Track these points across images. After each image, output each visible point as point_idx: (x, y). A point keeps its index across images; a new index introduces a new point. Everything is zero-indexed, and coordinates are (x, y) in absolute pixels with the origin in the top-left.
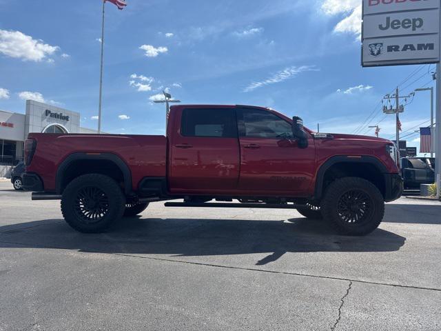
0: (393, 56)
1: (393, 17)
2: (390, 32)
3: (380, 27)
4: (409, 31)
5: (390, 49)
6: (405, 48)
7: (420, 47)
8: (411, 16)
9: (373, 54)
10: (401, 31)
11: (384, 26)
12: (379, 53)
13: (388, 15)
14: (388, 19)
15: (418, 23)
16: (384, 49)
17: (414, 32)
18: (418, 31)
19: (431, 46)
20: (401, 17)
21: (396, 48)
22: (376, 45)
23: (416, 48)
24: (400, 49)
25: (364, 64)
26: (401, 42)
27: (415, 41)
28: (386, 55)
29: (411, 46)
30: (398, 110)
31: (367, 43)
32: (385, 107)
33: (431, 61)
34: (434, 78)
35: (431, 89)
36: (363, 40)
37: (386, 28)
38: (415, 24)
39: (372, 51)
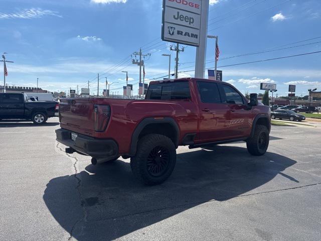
1: (181, 13)
2: (178, 22)
3: (174, 16)
4: (187, 24)
5: (179, 33)
6: (186, 34)
7: (192, 35)
8: (190, 15)
9: (170, 33)
10: (184, 23)
11: (176, 17)
12: (173, 34)
13: (179, 11)
14: (178, 13)
16: (176, 32)
17: (189, 26)
18: (191, 25)
19: (196, 36)
20: (185, 14)
21: (181, 33)
22: (172, 28)
24: (184, 34)
25: (165, 39)
26: (184, 30)
27: (191, 31)
28: (176, 36)
29: (188, 34)
30: (141, 64)
31: (167, 25)
32: (134, 60)
33: (196, 45)
34: (171, 49)
35: (170, 56)
36: (163, 22)
37: (177, 19)
38: (191, 20)
39: (170, 32)
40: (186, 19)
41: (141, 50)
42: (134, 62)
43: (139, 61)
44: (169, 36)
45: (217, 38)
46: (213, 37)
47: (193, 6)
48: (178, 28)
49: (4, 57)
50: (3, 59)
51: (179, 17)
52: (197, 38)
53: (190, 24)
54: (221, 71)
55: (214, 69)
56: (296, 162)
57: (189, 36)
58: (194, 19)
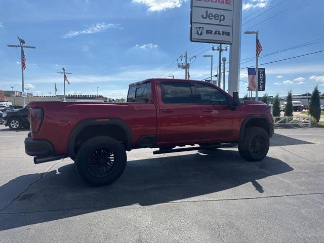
0: (209, 37)
1: (210, 11)
2: (207, 21)
3: (202, 16)
4: (218, 22)
5: (208, 32)
6: (215, 33)
7: (224, 33)
8: (219, 12)
9: (198, 34)
10: (214, 21)
11: (205, 16)
12: (201, 34)
13: (207, 9)
14: (207, 12)
15: (222, 18)
16: (204, 32)
18: (222, 23)
19: (228, 34)
20: (214, 12)
21: (211, 32)
22: (200, 28)
23: (221, 33)
24: (213, 33)
25: (193, 40)
26: (214, 29)
27: (221, 29)
28: (205, 36)
29: (219, 32)
30: (186, 67)
31: (194, 26)
32: (179, 64)
33: (228, 43)
34: (213, 49)
35: (212, 56)
36: (191, 23)
37: (206, 18)
38: (221, 18)
39: (197, 32)
40: (216, 17)
42: (179, 66)
43: (185, 65)
44: (197, 37)
45: (257, 33)
46: (253, 33)
47: (223, 3)
48: (207, 27)
49: (64, 70)
50: (63, 71)
51: (208, 16)
52: (229, 35)
53: (220, 22)
54: (264, 69)
55: (255, 67)
56: (292, 169)
57: (219, 34)
58: (225, 15)
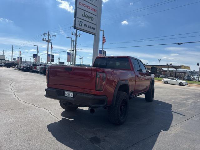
0: (85, 28)
1: (86, 13)
2: (84, 18)
3: (82, 15)
4: (90, 21)
5: (85, 25)
8: (91, 15)
9: (79, 25)
10: (88, 20)
11: (83, 15)
12: (81, 25)
13: (85, 12)
14: (85, 13)
16: (83, 25)
18: (92, 22)
19: (94, 29)
20: (89, 14)
22: (81, 22)
24: (87, 26)
25: (76, 28)
26: (88, 24)
27: (92, 25)
28: (83, 27)
29: (90, 27)
31: (77, 20)
33: (94, 34)
35: (71, 38)
36: (75, 17)
37: (84, 16)
38: (92, 19)
39: (79, 24)
41: (49, 32)
42: (43, 40)
43: (47, 40)
44: (79, 27)
45: (103, 31)
47: (93, 10)
48: (84, 22)
52: (95, 30)
54: (105, 51)
55: (102, 49)
57: (91, 28)
58: (94, 18)
